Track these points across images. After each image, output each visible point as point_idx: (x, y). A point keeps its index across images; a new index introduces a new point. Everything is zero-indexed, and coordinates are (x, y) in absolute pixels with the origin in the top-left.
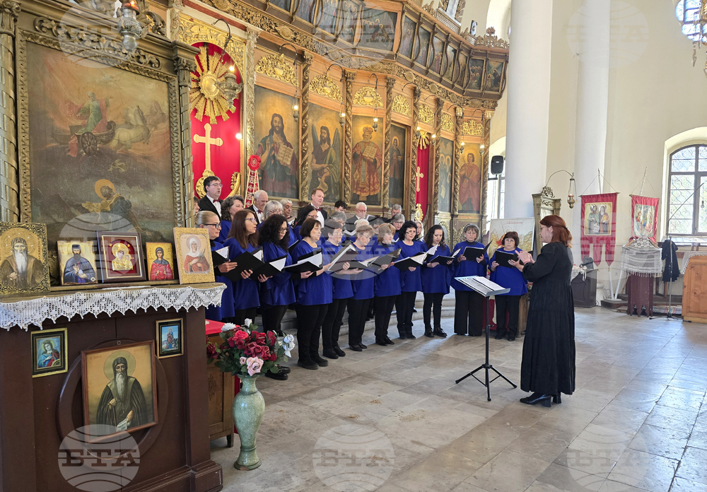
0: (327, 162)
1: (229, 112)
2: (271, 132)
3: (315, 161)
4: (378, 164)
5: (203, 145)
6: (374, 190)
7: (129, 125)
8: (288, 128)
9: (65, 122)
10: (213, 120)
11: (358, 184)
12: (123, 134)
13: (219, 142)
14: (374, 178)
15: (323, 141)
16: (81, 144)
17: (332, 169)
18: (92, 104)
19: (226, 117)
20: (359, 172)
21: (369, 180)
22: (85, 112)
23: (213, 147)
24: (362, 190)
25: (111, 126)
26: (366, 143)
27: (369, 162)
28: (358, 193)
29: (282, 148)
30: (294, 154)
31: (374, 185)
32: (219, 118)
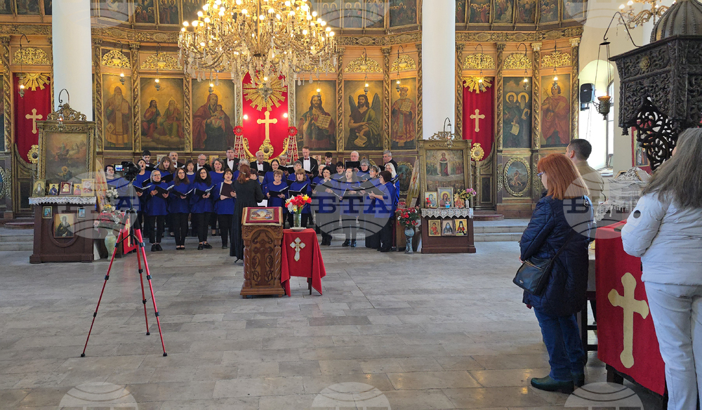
0: (366, 120)
1: (280, 101)
2: (311, 108)
3: (352, 121)
4: (413, 116)
5: (264, 125)
6: (410, 137)
7: (73, 149)
8: (326, 103)
9: (55, 152)
10: (269, 108)
11: (396, 133)
12: (71, 152)
13: (275, 121)
14: (410, 128)
15: (360, 105)
16: (59, 158)
17: (372, 125)
18: (62, 146)
19: (278, 105)
20: (398, 124)
21: (406, 129)
22: (60, 148)
23: (271, 125)
24: (401, 137)
25: (68, 151)
26: (402, 100)
27: (405, 115)
28: (397, 141)
29: (321, 117)
30: (332, 120)
31: (410, 132)
32: (273, 107)
